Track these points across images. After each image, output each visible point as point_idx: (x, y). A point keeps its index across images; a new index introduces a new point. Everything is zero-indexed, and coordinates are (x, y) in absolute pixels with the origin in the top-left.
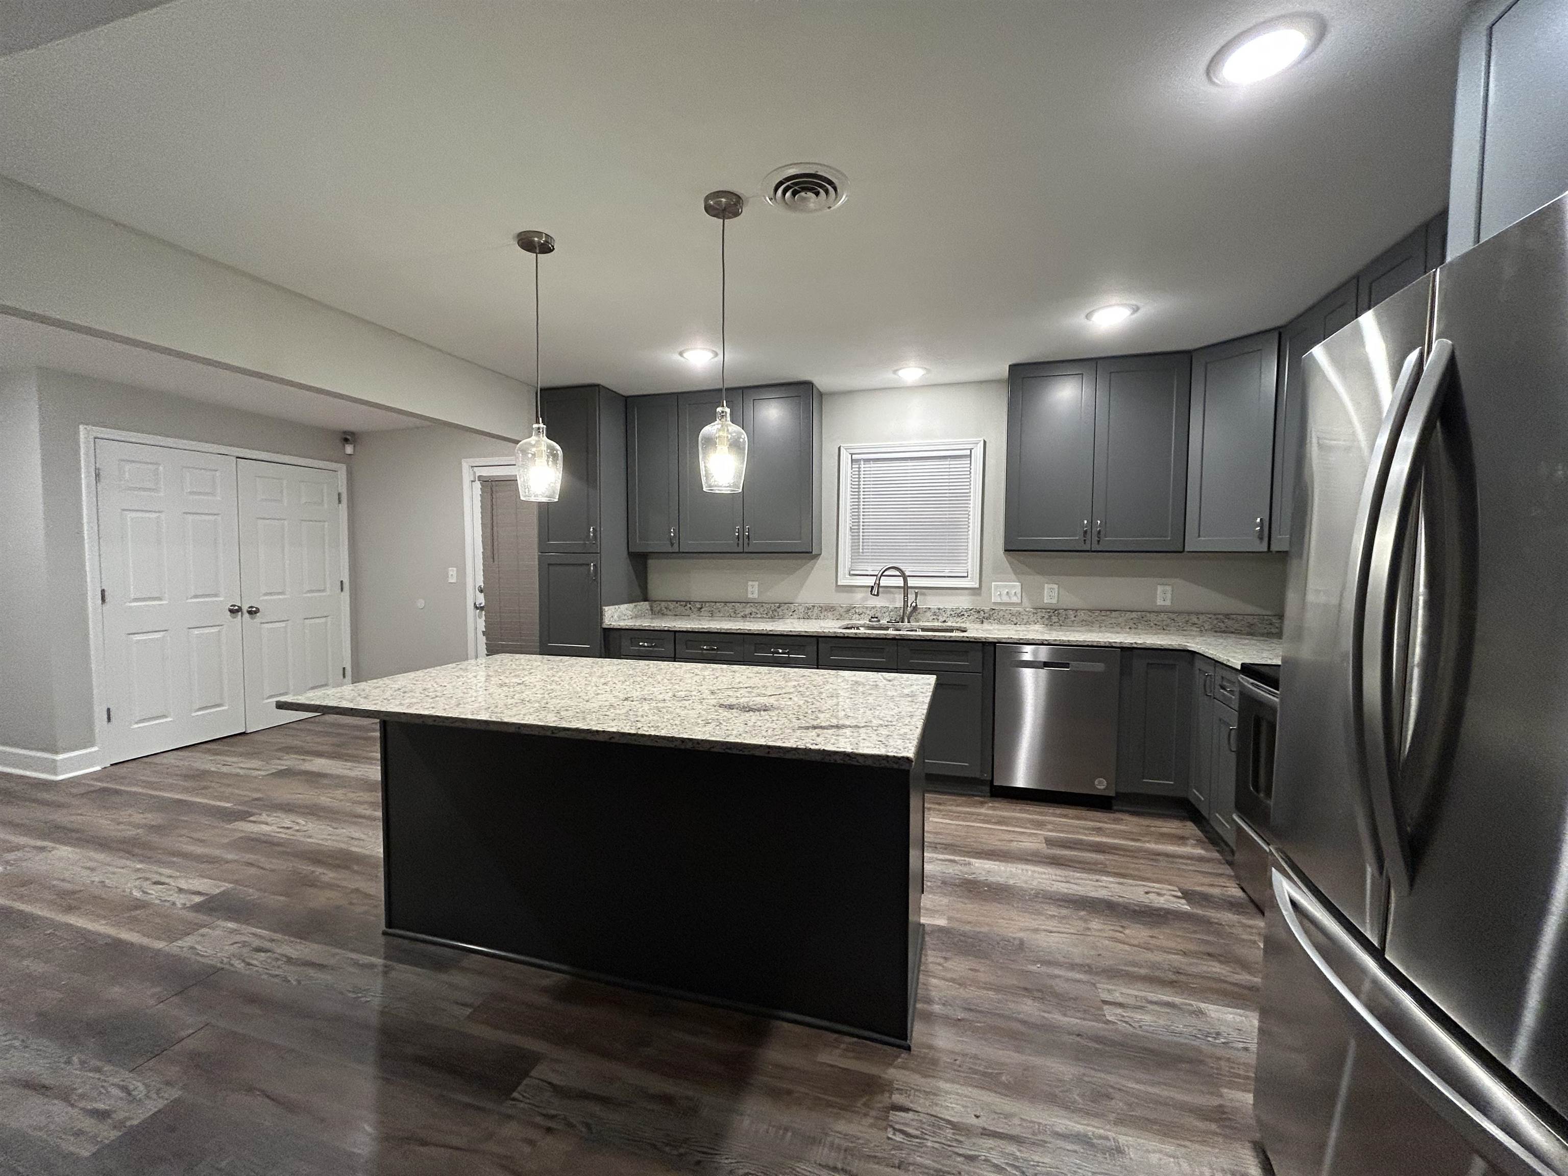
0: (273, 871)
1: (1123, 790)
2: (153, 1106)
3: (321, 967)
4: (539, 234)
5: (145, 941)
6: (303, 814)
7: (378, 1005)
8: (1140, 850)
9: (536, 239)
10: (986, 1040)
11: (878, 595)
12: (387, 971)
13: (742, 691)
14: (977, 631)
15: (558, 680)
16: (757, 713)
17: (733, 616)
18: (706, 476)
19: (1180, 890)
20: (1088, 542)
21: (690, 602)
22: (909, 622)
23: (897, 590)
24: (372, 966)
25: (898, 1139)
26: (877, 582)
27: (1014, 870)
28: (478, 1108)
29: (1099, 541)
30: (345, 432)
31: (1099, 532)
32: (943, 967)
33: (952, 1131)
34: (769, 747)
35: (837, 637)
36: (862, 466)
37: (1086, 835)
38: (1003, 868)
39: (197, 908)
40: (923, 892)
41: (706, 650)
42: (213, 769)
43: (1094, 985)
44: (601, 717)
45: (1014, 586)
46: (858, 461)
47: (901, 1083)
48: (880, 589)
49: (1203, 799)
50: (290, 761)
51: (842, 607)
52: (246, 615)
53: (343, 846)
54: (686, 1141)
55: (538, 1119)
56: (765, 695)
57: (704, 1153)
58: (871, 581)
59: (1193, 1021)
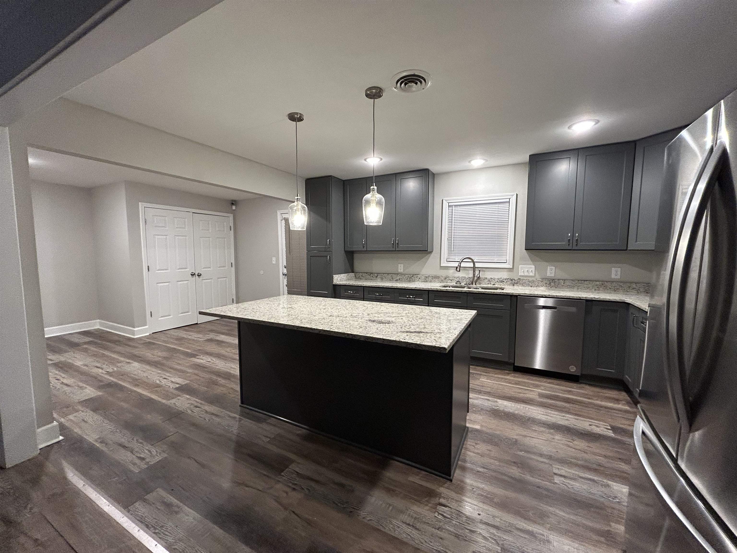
0: (203, 378)
1: (584, 373)
2: (158, 458)
3: (217, 416)
4: (297, 113)
5: (160, 399)
6: (214, 357)
7: (236, 433)
8: (591, 403)
9: (296, 116)
10: (490, 482)
11: (459, 271)
12: (240, 420)
13: (382, 315)
14: (509, 290)
15: (306, 306)
16: (384, 324)
17: (391, 280)
18: (366, 217)
19: (611, 426)
20: (571, 245)
21: (372, 273)
22: (475, 284)
23: (470, 269)
24: (235, 418)
25: (439, 517)
26: (459, 265)
27: (519, 407)
28: (268, 476)
29: (577, 245)
30: (232, 201)
31: (577, 240)
32: (475, 447)
33: (466, 519)
34: (384, 339)
35: (437, 291)
36: (454, 208)
37: (561, 393)
38: (514, 405)
39: (177, 389)
40: (468, 412)
41: (377, 295)
42: (185, 337)
43: (551, 465)
44: (317, 323)
45: (531, 267)
46: (452, 206)
47: (445, 495)
48: (461, 268)
49: (630, 380)
50: (212, 336)
51: (443, 277)
52: (197, 276)
53: (228, 370)
54: (347, 502)
55: (290, 485)
56: (391, 317)
57: (353, 508)
58: (456, 264)
59: (603, 489)
